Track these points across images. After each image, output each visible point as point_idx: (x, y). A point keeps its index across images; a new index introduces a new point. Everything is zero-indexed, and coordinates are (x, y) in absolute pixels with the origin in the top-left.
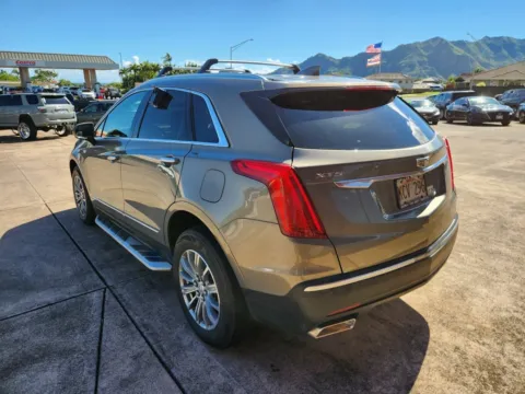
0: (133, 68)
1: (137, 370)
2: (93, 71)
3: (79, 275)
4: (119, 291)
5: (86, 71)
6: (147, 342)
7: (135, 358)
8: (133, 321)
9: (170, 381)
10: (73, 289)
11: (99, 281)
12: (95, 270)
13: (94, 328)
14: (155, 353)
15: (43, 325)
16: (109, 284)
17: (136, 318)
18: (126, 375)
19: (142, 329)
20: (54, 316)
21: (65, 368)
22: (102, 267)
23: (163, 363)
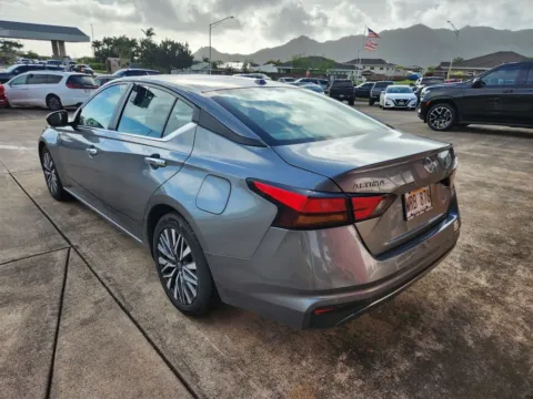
0: (107, 41)
1: (97, 313)
2: (62, 43)
3: (43, 236)
4: (83, 249)
5: (54, 43)
6: (108, 290)
7: (96, 303)
8: (96, 275)
9: (128, 320)
10: (37, 248)
11: (64, 241)
12: (60, 232)
13: (58, 281)
14: (116, 300)
15: (7, 278)
16: (74, 244)
17: (99, 273)
18: (87, 316)
19: (105, 281)
20: (18, 270)
21: (28, 311)
22: (67, 230)
23: (123, 308)
